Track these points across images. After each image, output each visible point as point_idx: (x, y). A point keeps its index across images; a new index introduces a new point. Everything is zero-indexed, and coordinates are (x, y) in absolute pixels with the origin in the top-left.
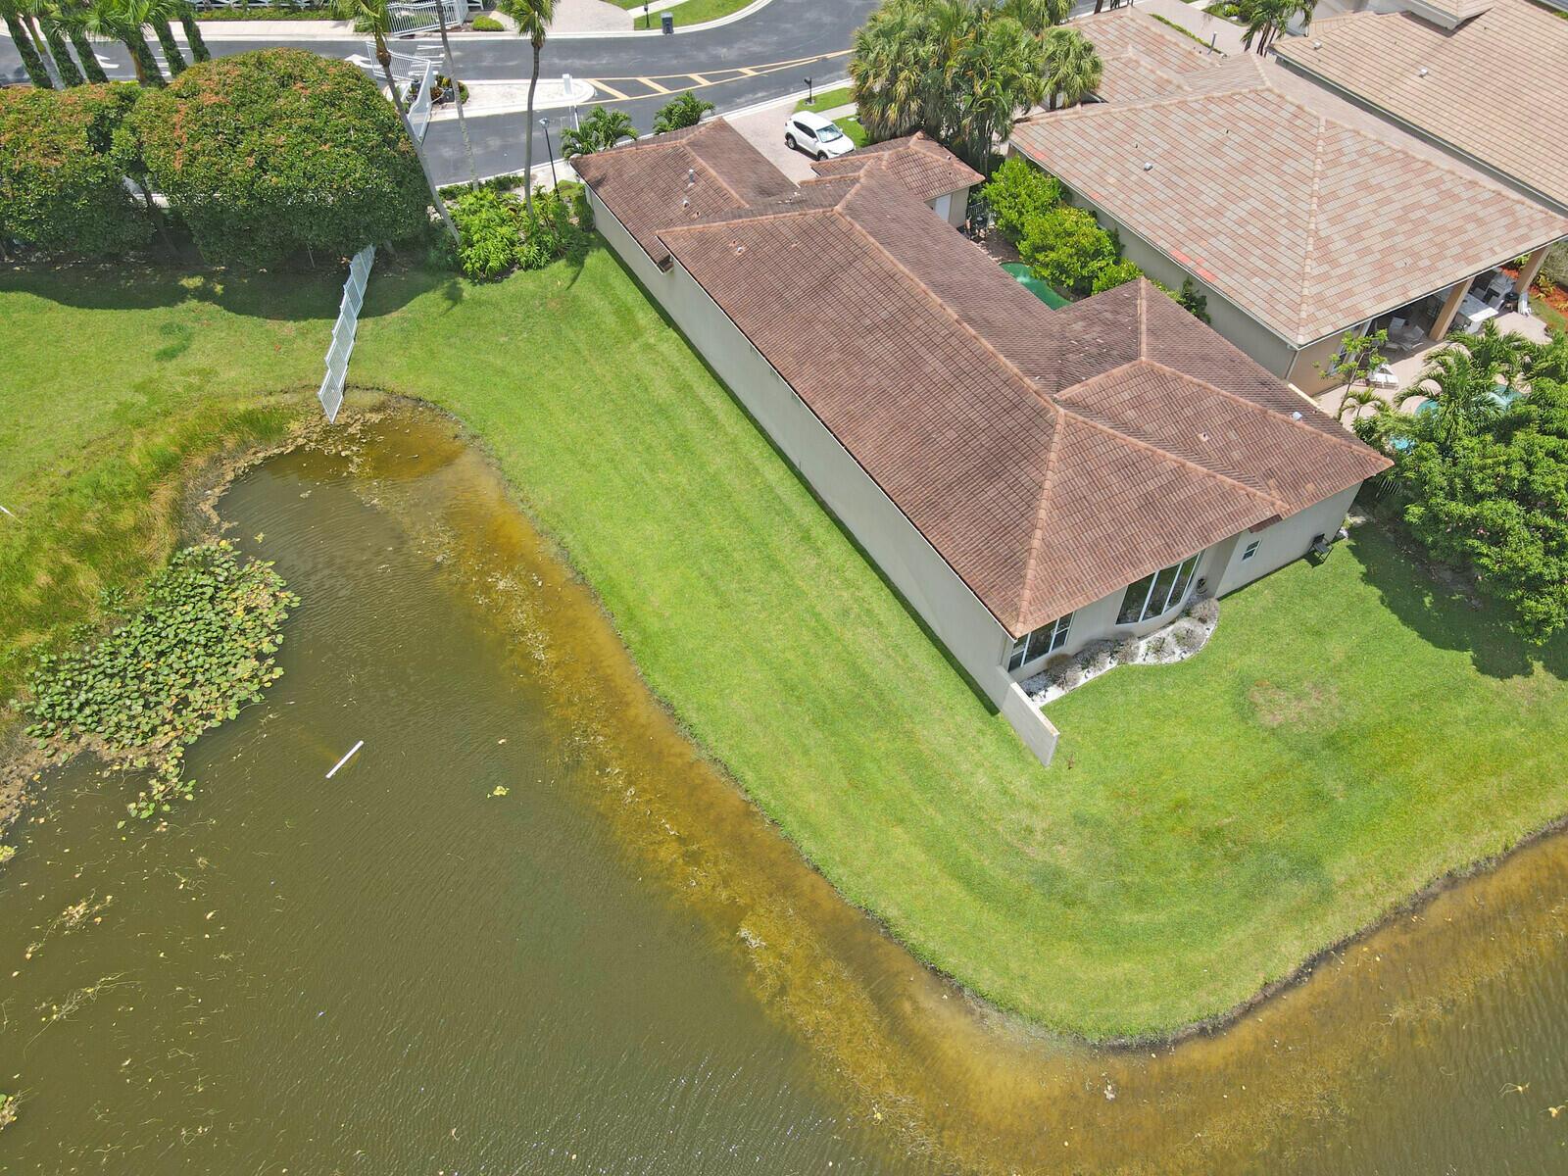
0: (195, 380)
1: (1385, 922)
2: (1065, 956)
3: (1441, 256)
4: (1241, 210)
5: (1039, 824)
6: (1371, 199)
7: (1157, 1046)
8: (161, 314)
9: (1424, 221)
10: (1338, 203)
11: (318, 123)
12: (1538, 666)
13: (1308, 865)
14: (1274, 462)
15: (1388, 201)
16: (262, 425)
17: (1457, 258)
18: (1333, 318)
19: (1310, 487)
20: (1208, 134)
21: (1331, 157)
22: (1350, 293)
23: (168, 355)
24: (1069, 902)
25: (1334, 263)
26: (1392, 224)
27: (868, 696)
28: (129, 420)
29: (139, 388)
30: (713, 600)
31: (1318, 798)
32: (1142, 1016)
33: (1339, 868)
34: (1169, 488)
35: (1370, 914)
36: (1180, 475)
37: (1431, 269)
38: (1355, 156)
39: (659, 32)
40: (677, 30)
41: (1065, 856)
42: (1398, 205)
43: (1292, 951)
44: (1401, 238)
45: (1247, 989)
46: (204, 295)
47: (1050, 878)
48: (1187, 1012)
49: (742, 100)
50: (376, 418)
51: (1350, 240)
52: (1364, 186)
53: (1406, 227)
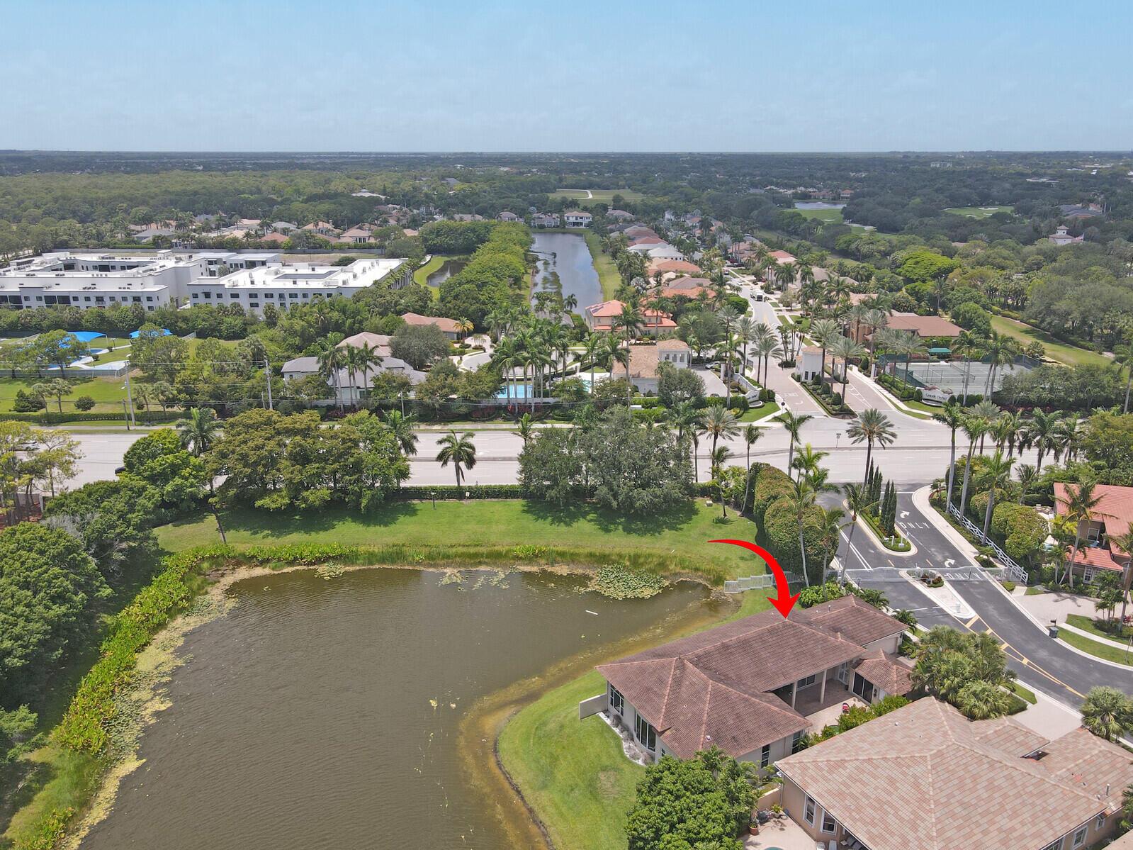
0: (734, 566)
1: (530, 809)
2: (522, 730)
3: (865, 823)
6: (886, 785)
7: (496, 751)
9: (886, 813)
10: (872, 769)
13: (546, 786)
15: (890, 794)
16: (718, 581)
17: (868, 832)
18: (797, 775)
21: (903, 763)
22: (816, 781)
24: (537, 729)
25: (830, 772)
26: (873, 797)
29: (726, 558)
31: (572, 788)
32: (504, 746)
33: (545, 793)
35: (532, 805)
36: (662, 696)
37: (854, 820)
39: (1048, 633)
40: (1057, 639)
41: (551, 726)
42: (889, 798)
43: (521, 781)
44: (867, 802)
47: (544, 724)
48: (504, 756)
50: (730, 600)
51: (850, 777)
52: (892, 781)
53: (875, 803)
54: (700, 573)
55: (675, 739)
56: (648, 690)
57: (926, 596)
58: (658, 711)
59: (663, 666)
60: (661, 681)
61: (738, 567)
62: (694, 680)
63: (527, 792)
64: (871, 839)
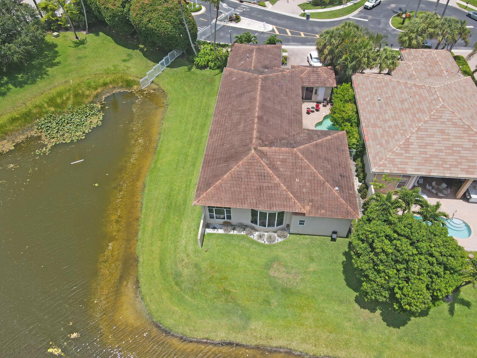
0: (125, 68)
1: (257, 347)
2: (165, 295)
3: (456, 166)
4: (392, 123)
5: (186, 260)
6: (441, 137)
7: (167, 332)
8: (130, 51)
9: (459, 152)
10: (426, 133)
11: (165, 14)
12: (378, 312)
13: (247, 318)
14: (315, 198)
15: (448, 140)
16: (129, 84)
17: (463, 170)
18: (392, 169)
19: (323, 211)
20: (405, 96)
21: (435, 117)
22: (406, 163)
23: (124, 61)
24: (177, 284)
25: (407, 151)
26: (443, 148)
27: (183, 207)
28: (107, 72)
29: (114, 66)
30: (175, 167)
31: (267, 302)
32: (168, 322)
33: (253, 324)
34: (269, 188)
35: (254, 343)
36: (277, 186)
37: (448, 169)
38: (446, 120)
39: (305, 18)
40: (311, 19)
41: (186, 272)
42: (451, 143)
43: (221, 335)
44: (444, 154)
45: (199, 335)
46: (141, 50)
47: (178, 275)
48: (180, 330)
49: (309, 44)
50: (152, 91)
51: (420, 147)
52: (442, 132)
53: (448, 151)
54: (111, 86)
55: (318, 209)
56: (260, 189)
57: (242, 28)
58: (287, 199)
59: (250, 164)
60: (262, 176)
61: (128, 68)
62: (281, 157)
63: (238, 338)
64: (467, 172)
